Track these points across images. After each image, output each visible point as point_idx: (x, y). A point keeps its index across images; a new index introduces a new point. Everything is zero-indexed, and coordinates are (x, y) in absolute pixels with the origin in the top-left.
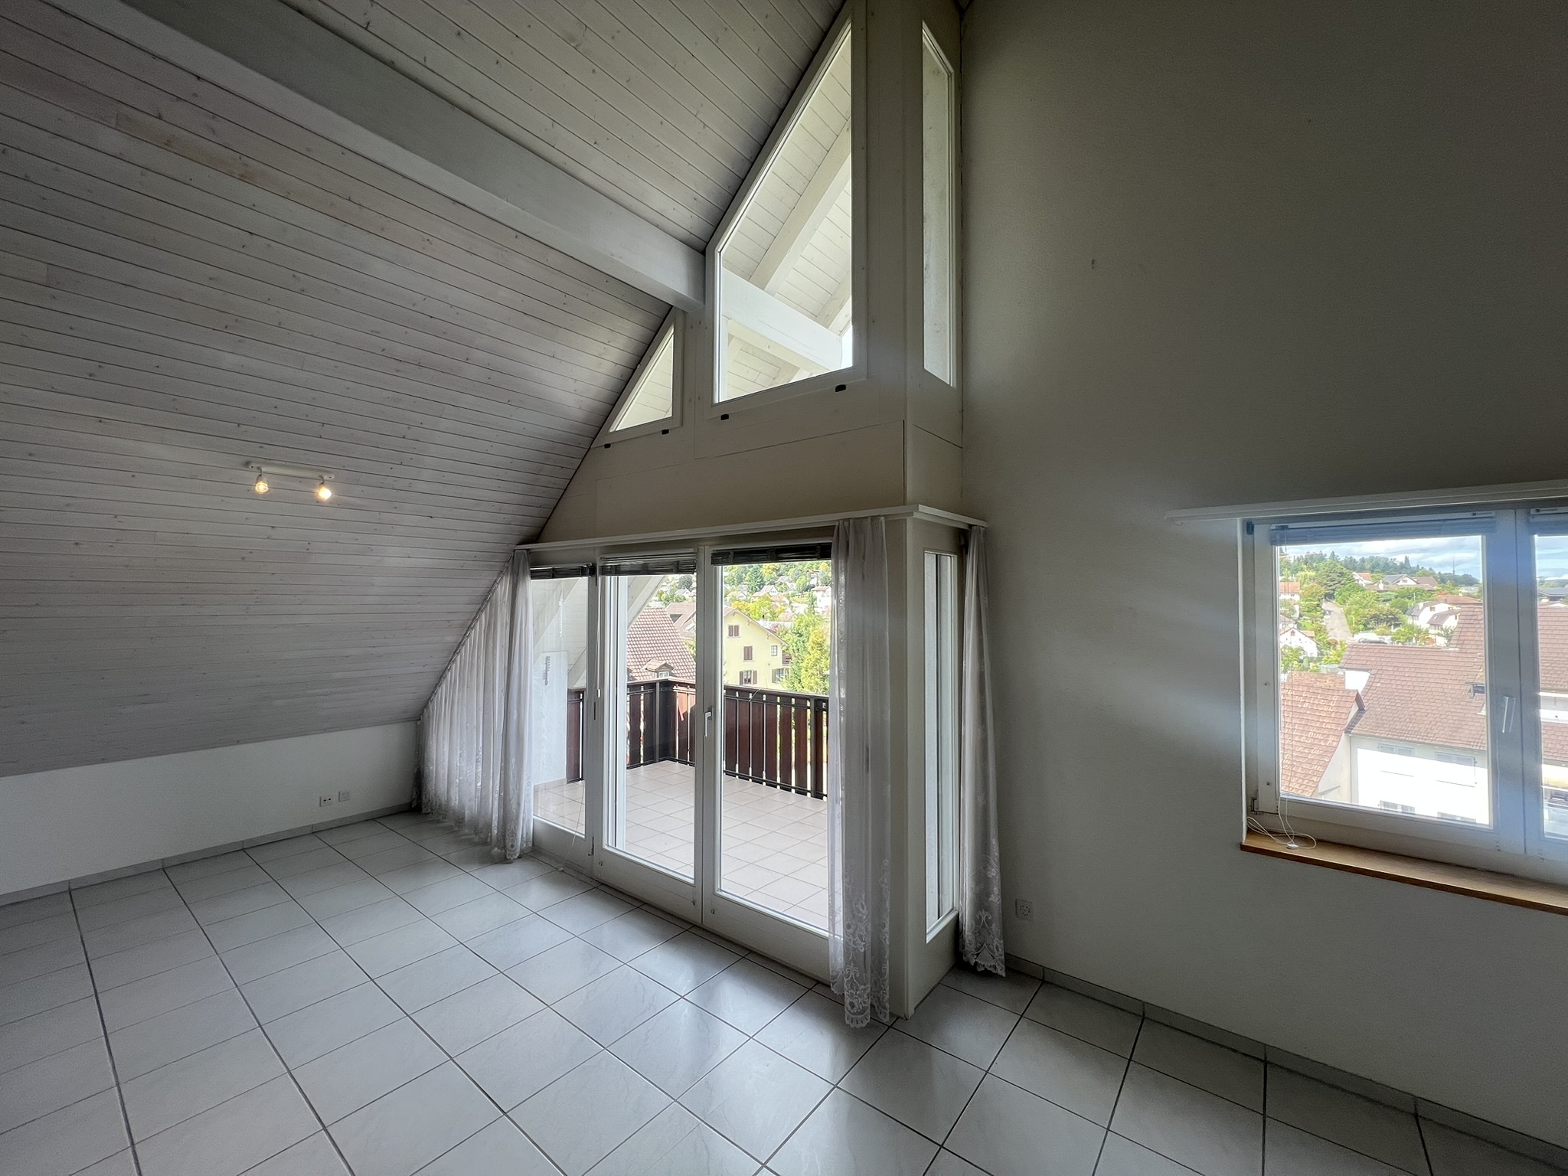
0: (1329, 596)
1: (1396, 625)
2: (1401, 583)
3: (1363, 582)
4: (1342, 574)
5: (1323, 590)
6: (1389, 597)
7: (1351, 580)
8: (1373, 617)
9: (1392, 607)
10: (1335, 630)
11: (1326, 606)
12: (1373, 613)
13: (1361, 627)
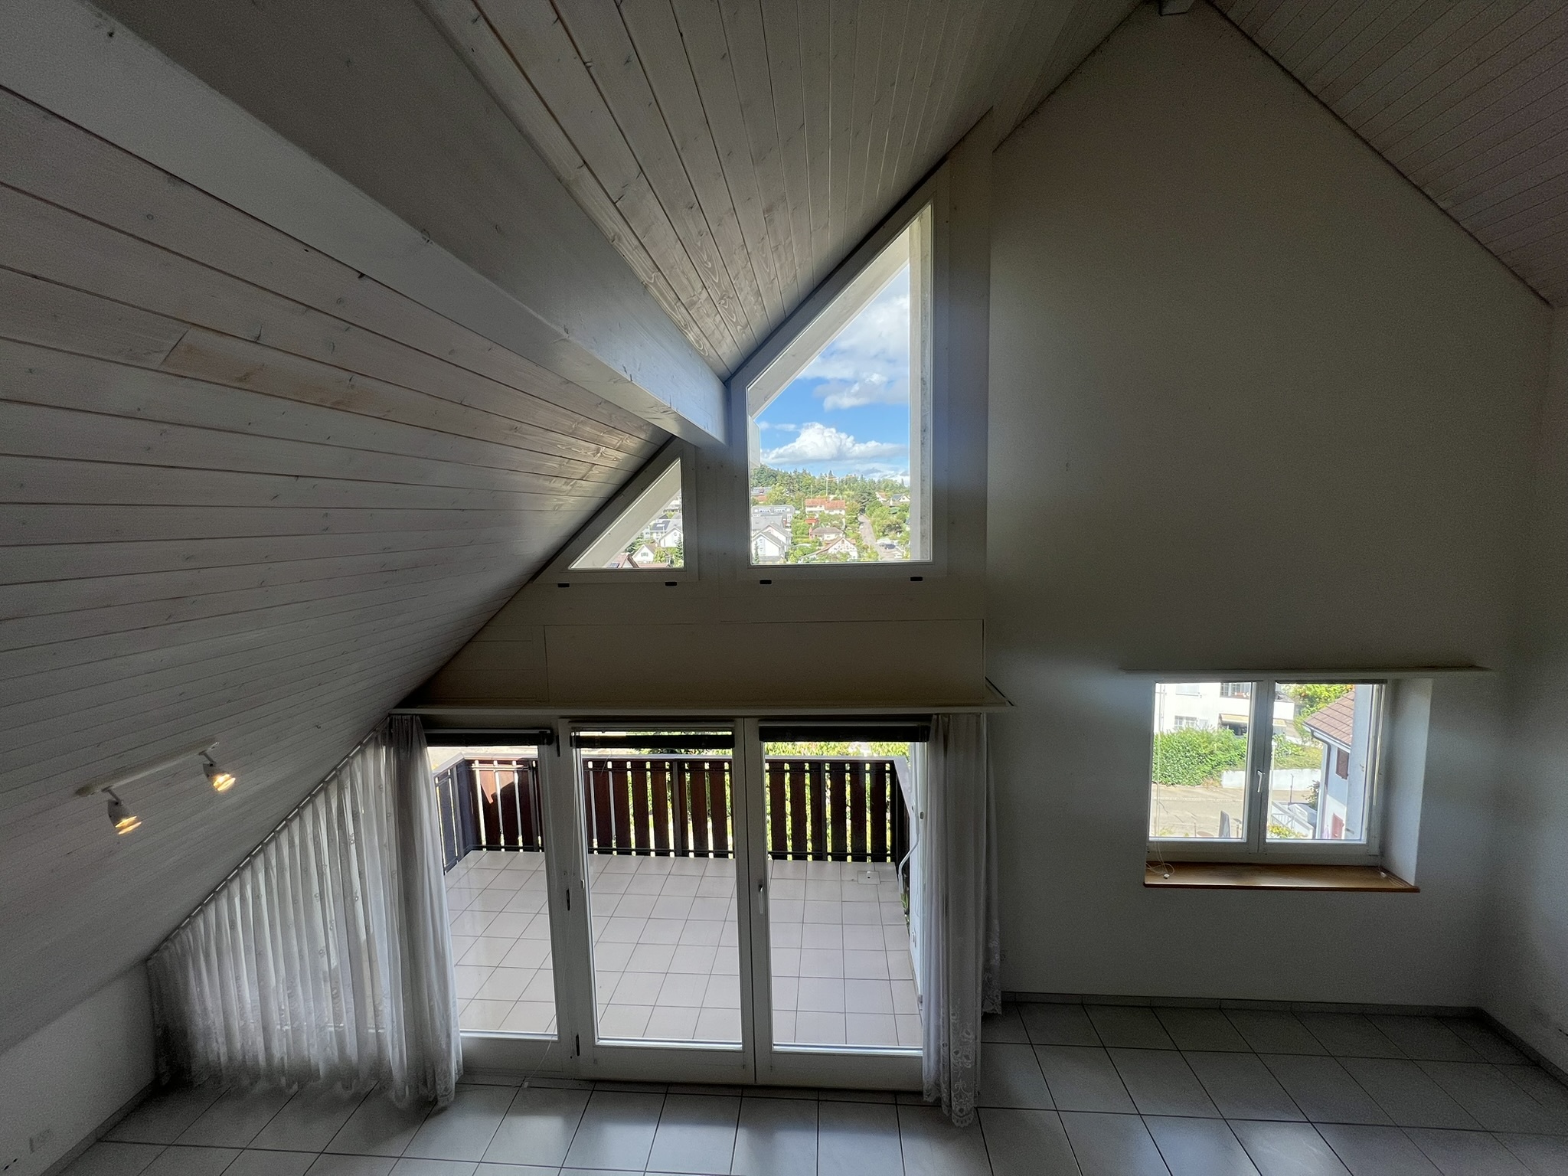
0: (862, 511)
1: (900, 532)
2: (901, 500)
3: (881, 500)
4: (870, 494)
5: (859, 506)
7: (875, 498)
8: (889, 526)
9: (898, 518)
10: (867, 538)
11: (861, 518)
12: (889, 523)
13: (881, 534)
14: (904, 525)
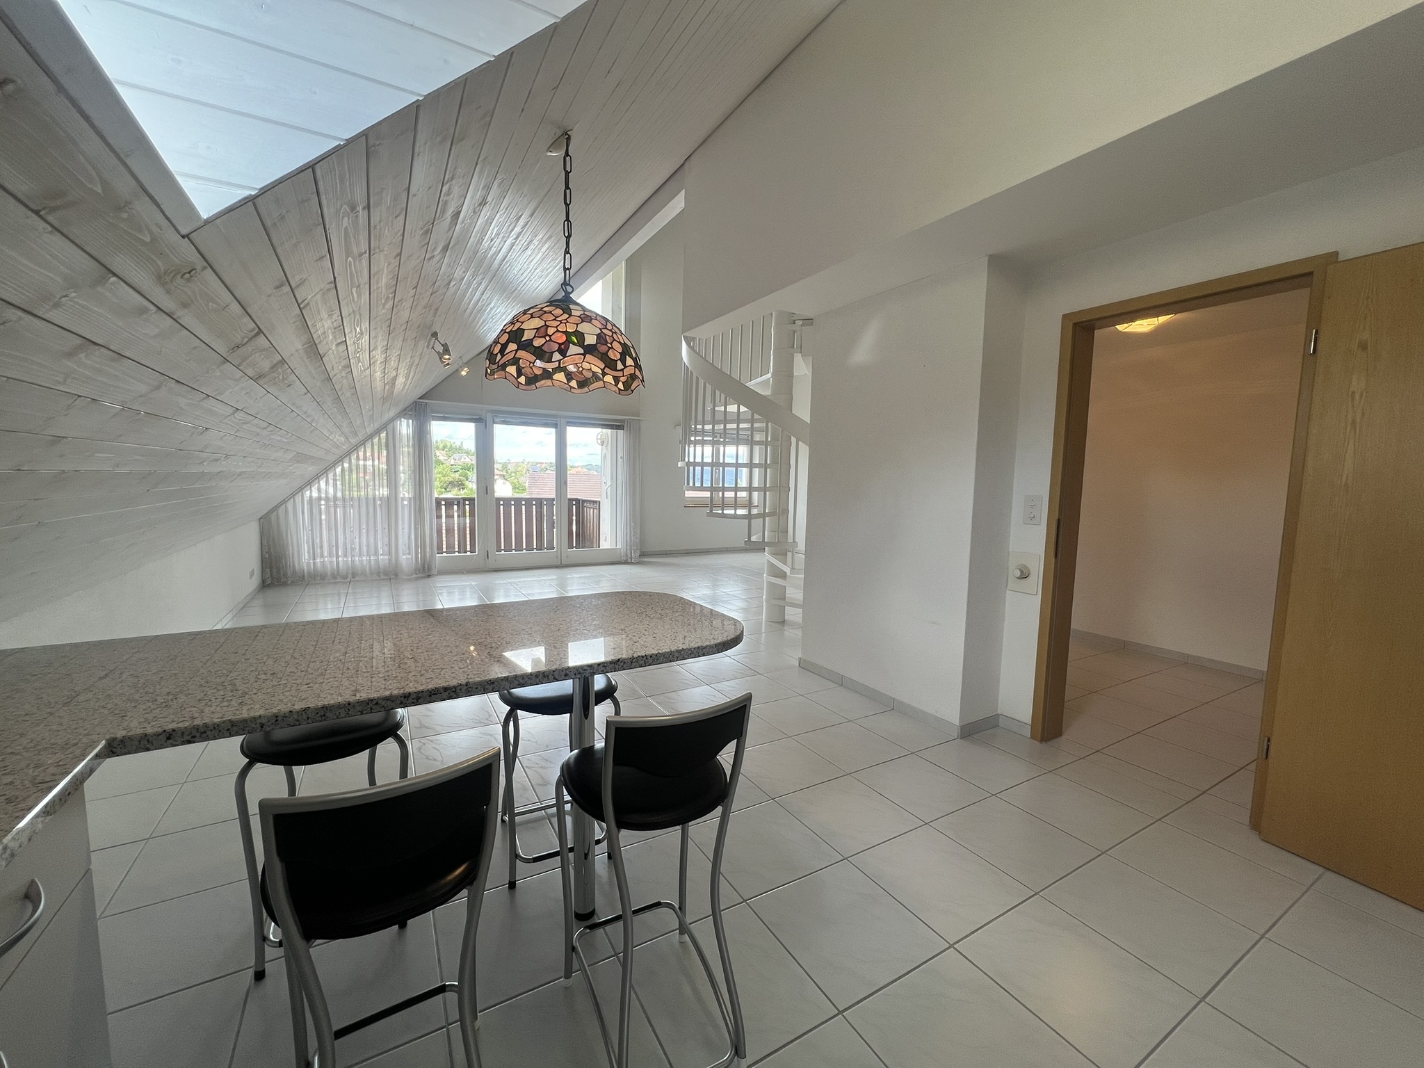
1: (463, 489)
2: (463, 460)
3: (441, 458)
6: (457, 470)
8: (451, 483)
9: (460, 476)
12: (450, 480)
14: (467, 483)
